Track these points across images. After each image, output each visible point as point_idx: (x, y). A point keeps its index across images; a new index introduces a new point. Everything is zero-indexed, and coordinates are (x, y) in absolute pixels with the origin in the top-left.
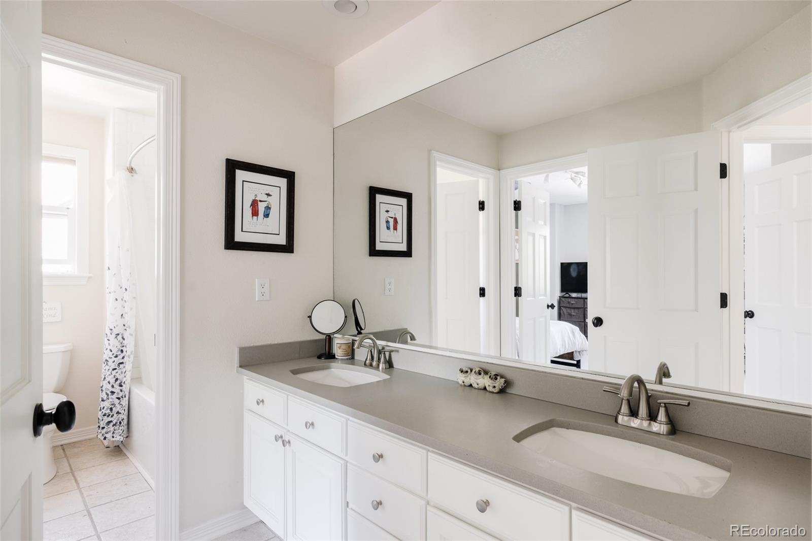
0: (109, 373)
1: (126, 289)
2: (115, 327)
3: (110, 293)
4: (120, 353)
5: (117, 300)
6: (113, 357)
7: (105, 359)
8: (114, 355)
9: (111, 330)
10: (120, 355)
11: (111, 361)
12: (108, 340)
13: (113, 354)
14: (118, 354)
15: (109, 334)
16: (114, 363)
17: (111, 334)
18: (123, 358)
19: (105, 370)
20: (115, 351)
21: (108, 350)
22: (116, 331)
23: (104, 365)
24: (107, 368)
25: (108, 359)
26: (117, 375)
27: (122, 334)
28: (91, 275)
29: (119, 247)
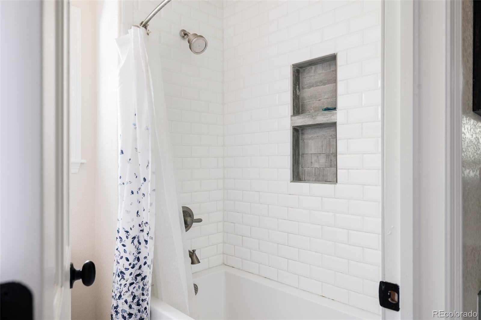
0: (126, 289)
1: (145, 179)
2: (131, 229)
3: (123, 184)
4: (136, 261)
5: (132, 193)
6: (130, 267)
7: (119, 271)
8: (131, 266)
9: (127, 232)
10: (136, 264)
11: (127, 273)
12: (124, 245)
13: (130, 264)
14: (135, 263)
15: (124, 238)
16: (132, 276)
17: (127, 237)
18: (140, 267)
19: (121, 285)
20: (131, 258)
21: (124, 259)
22: (132, 234)
23: (119, 279)
24: (123, 282)
25: (124, 271)
26: (134, 291)
27: (138, 237)
28: (84, 161)
29: (135, 125)
